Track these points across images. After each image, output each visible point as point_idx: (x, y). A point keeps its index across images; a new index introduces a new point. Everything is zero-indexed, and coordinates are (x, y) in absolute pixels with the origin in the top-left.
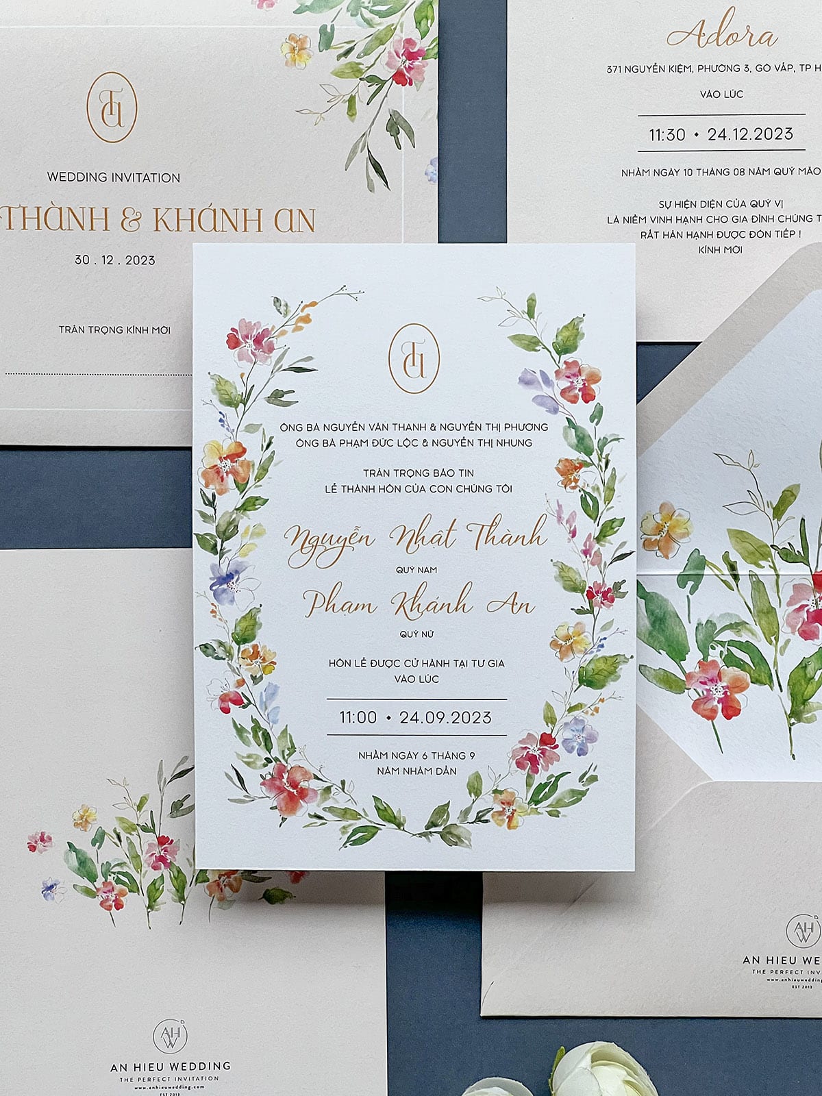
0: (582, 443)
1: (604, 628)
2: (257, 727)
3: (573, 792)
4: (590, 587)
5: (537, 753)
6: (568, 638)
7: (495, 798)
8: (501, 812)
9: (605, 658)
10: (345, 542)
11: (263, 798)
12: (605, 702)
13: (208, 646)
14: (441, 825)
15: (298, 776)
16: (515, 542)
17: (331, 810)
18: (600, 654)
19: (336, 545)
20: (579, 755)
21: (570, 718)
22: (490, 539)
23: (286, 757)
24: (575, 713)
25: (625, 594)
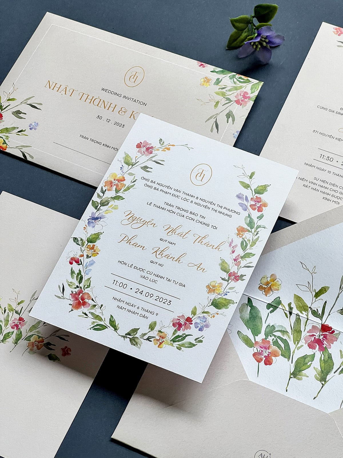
0: (251, 224)
1: (230, 289)
2: (80, 273)
3: (190, 343)
4: (231, 272)
5: (183, 323)
6: (214, 287)
7: (158, 334)
8: (158, 340)
9: (226, 299)
10: (145, 223)
11: (68, 299)
12: (218, 315)
13: (77, 239)
14: (132, 336)
15: (86, 297)
16: (209, 246)
17: (92, 314)
18: (224, 297)
19: (142, 222)
20: (199, 330)
21: (202, 315)
22: (201, 242)
23: (85, 288)
24: (205, 314)
25: (244, 280)
